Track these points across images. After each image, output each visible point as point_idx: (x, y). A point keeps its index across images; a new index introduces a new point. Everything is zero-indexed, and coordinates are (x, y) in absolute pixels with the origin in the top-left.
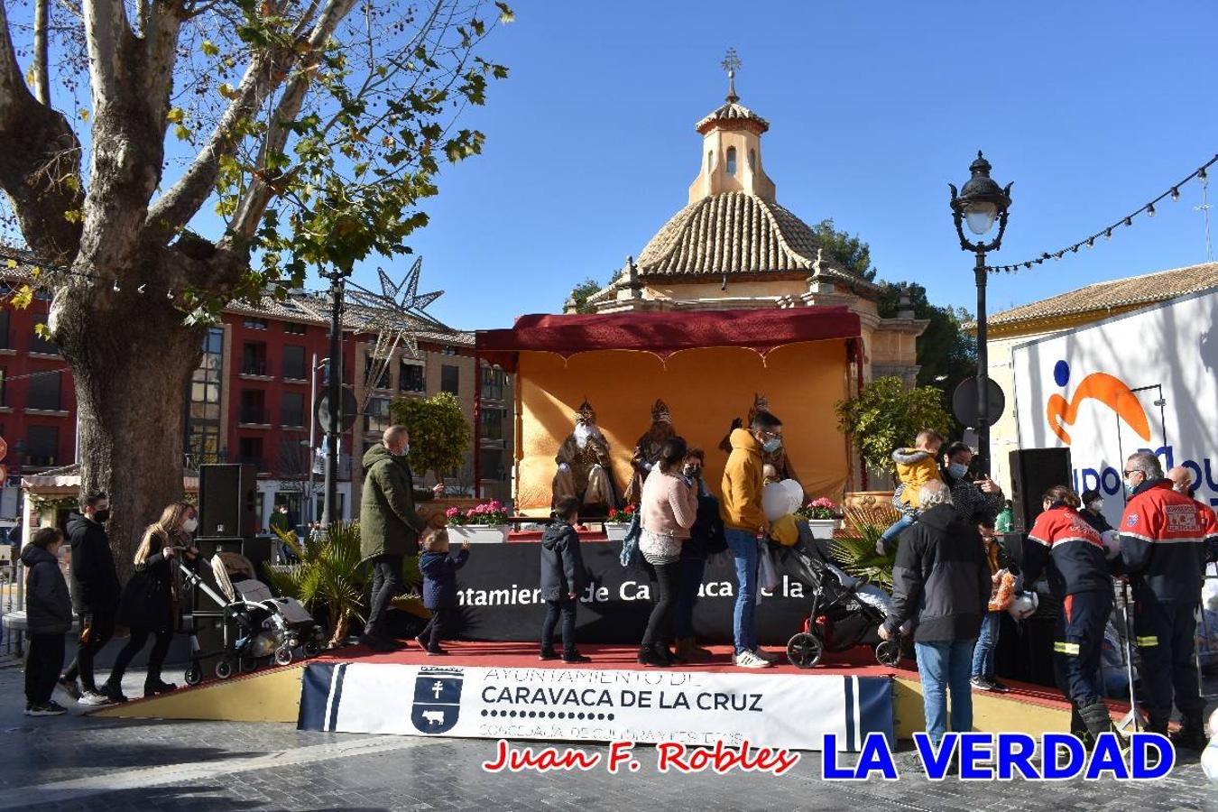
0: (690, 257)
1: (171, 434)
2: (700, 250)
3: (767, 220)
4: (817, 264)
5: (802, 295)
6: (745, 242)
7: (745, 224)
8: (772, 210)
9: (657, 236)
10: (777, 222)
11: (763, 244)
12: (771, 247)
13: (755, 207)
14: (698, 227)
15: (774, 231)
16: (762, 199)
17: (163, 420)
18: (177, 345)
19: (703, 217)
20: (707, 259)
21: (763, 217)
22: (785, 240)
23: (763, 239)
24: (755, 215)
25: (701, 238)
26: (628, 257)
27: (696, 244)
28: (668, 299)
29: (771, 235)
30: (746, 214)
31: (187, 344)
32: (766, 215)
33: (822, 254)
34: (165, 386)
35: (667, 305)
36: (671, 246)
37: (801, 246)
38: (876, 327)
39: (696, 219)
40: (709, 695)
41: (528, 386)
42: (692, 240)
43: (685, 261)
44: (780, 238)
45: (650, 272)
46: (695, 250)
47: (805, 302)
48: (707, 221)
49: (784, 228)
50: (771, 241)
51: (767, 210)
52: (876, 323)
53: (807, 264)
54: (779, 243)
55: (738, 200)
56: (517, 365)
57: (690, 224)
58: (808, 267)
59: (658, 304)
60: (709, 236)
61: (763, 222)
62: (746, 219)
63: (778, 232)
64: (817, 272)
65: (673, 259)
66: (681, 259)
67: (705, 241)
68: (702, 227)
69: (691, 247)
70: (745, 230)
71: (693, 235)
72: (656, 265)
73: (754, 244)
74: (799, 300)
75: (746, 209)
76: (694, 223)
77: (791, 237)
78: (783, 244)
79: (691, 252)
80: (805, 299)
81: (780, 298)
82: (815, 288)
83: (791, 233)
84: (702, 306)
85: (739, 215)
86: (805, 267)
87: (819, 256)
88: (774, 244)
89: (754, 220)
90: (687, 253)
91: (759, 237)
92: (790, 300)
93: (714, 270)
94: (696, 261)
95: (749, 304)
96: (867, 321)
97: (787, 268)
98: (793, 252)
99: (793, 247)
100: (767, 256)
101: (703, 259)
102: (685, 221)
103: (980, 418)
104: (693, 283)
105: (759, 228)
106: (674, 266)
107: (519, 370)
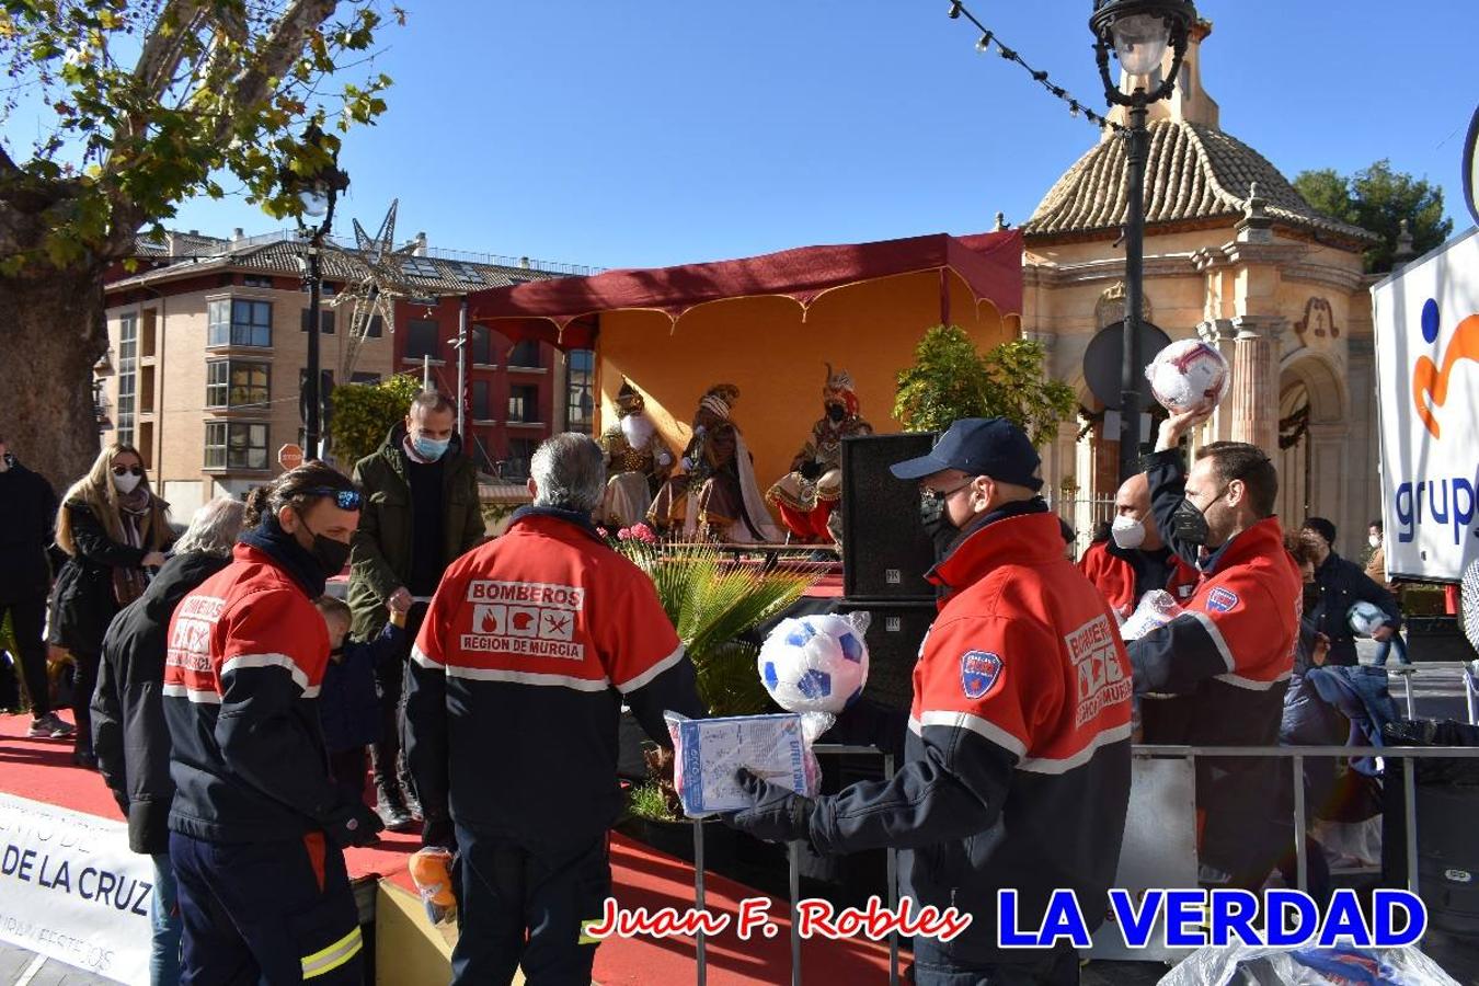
0: (1084, 208)
1: (51, 433)
2: (1097, 199)
3: (1195, 153)
4: (1249, 202)
5: (1223, 248)
6: (1158, 183)
7: (1162, 159)
8: (1203, 139)
9: (1054, 187)
10: (1207, 153)
11: (1183, 184)
12: (1195, 186)
13: (1179, 140)
14: (1100, 171)
15: (1202, 166)
16: (1191, 125)
17: (34, 417)
18: (34, 324)
19: (1109, 156)
20: (1105, 210)
21: (1189, 148)
22: (1217, 176)
23: (1184, 177)
24: (1178, 147)
25: (1102, 183)
26: (997, 214)
27: (1094, 192)
28: (1051, 264)
29: (1197, 171)
30: (1166, 146)
31: (49, 325)
32: (1193, 145)
33: (1257, 189)
34: (30, 375)
35: (1045, 271)
36: (1065, 196)
37: (1241, 183)
38: (1354, 287)
39: (1099, 159)
40: (95, 873)
42: (1090, 187)
43: (1077, 214)
44: (1209, 173)
45: (1027, 231)
46: (1092, 199)
47: (1227, 257)
48: (1112, 161)
49: (1218, 161)
50: (1196, 179)
51: (1196, 139)
52: (1354, 281)
53: (1238, 203)
54: (1207, 182)
55: (1159, 129)
56: (596, 341)
57: (1090, 167)
58: (1239, 209)
59: (1032, 270)
60: (1112, 179)
61: (1188, 155)
62: (1164, 152)
63: (1207, 166)
64: (1249, 213)
65: (1062, 213)
66: (1073, 212)
67: (1105, 187)
68: (1105, 168)
69: (1088, 195)
70: (1161, 167)
71: (1092, 179)
72: (1037, 222)
73: (1170, 186)
74: (1218, 254)
75: (1167, 140)
76: (1096, 165)
77: (1226, 170)
78: (1212, 182)
79: (1086, 201)
80: (1227, 252)
81: (1194, 253)
82: (1243, 237)
83: (1228, 167)
84: (1091, 271)
85: (1155, 150)
86: (1234, 209)
87: (1252, 192)
88: (1199, 183)
89: (1176, 153)
90: (1081, 204)
91: (1179, 175)
92: (1206, 254)
93: (1109, 223)
94: (1089, 214)
95: (1154, 264)
96: (1335, 279)
97: (1211, 212)
98: (1222, 191)
99: (1228, 185)
100: (1187, 199)
101: (1100, 210)
102: (1086, 162)
103: (1123, 392)
104: (1083, 242)
105: (1181, 164)
106: (1060, 222)
107: (599, 346)
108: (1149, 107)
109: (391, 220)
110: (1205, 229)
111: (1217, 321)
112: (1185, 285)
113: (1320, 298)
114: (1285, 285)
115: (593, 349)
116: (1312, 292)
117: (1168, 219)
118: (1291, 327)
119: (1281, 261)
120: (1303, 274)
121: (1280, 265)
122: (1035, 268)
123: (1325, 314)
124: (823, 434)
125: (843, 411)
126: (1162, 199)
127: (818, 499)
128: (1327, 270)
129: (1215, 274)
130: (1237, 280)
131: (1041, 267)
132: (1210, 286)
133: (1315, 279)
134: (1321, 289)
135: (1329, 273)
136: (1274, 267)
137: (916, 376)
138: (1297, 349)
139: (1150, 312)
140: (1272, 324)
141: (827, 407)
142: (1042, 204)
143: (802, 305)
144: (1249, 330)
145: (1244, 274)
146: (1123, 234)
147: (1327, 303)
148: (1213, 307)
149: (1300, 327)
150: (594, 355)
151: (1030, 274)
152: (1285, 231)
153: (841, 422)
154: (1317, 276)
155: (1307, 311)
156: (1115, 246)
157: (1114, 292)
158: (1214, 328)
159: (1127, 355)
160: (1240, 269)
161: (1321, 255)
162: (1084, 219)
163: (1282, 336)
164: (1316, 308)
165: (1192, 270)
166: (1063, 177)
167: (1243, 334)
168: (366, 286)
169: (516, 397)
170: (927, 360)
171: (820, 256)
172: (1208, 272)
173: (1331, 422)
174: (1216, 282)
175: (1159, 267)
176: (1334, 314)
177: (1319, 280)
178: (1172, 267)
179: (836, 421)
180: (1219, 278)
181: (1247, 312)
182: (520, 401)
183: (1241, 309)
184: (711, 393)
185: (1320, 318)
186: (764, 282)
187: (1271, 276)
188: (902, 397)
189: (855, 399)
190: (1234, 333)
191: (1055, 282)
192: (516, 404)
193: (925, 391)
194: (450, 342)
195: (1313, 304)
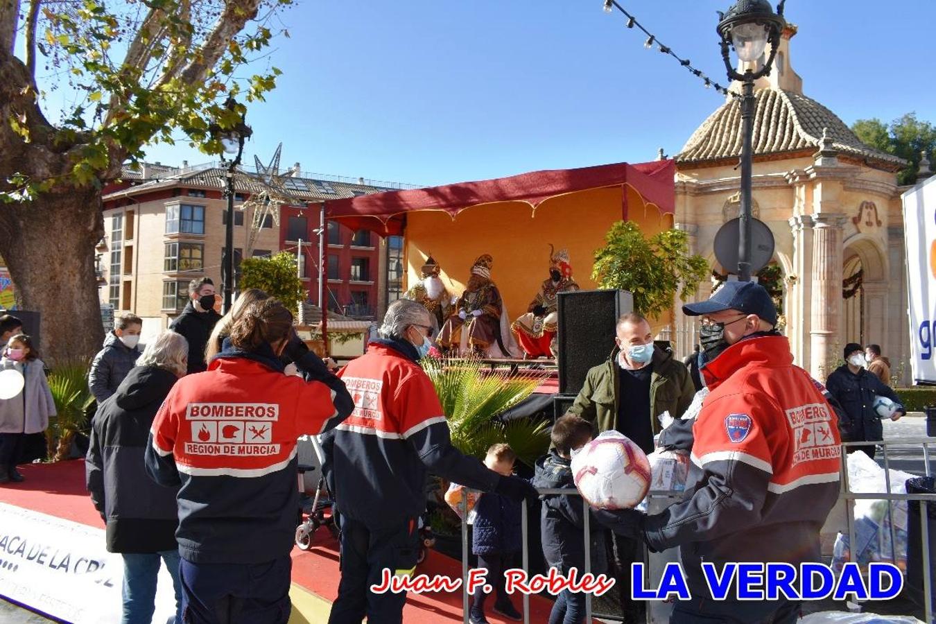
0: (716, 145)
1: (69, 288)
2: (724, 139)
3: (787, 110)
4: (822, 140)
5: (805, 170)
6: (763, 129)
7: (766, 113)
8: (792, 101)
9: (696, 132)
10: (795, 109)
11: (779, 129)
12: (787, 131)
13: (777, 101)
14: (725, 121)
15: (791, 118)
16: (784, 91)
17: (59, 279)
18: (60, 221)
19: (731, 112)
20: (729, 146)
21: (783, 106)
22: (801, 124)
23: (780, 125)
24: (776, 106)
25: (726, 129)
26: (659, 149)
27: (722, 134)
28: (694, 181)
29: (788, 121)
30: (768, 105)
31: (69, 221)
32: (786, 104)
33: (827, 132)
34: (57, 252)
35: (690, 185)
36: (703, 137)
37: (817, 128)
38: (891, 194)
39: (725, 114)
41: (412, 247)
42: (719, 131)
43: (710, 149)
44: (796, 122)
45: (679, 159)
46: (721, 139)
47: (808, 176)
48: (733, 115)
49: (802, 114)
50: (788, 126)
51: (788, 100)
52: (890, 190)
53: (815, 141)
54: (795, 128)
55: (763, 95)
56: (405, 230)
57: (719, 119)
58: (816, 145)
59: (682, 185)
60: (733, 127)
61: (782, 110)
62: (767, 109)
63: (795, 118)
64: (822, 148)
65: (701, 148)
66: (708, 147)
67: (729, 132)
68: (729, 119)
69: (718, 137)
70: (765, 118)
71: (721, 127)
72: (685, 154)
73: (771, 131)
74: (804, 174)
75: (769, 101)
76: (723, 118)
77: (807, 120)
78: (798, 128)
79: (717, 140)
80: (808, 172)
81: (787, 173)
82: (819, 162)
83: (809, 118)
84: (720, 185)
85: (761, 108)
86: (812, 145)
87: (824, 134)
88: (790, 128)
89: (775, 109)
90: (713, 142)
91: (777, 123)
92: (795, 174)
93: (732, 155)
94: (719, 148)
95: (761, 180)
96: (879, 189)
97: (797, 147)
98: (805, 133)
99: (808, 130)
100: (782, 139)
101: (725, 146)
102: (717, 116)
103: (739, 263)
104: (715, 166)
105: (778, 116)
106: (700, 154)
107: (406, 234)
108: (755, 81)
109: (278, 155)
110: (793, 158)
111: (802, 216)
112: (781, 193)
113: (869, 201)
114: (846, 193)
115: (402, 236)
116: (864, 198)
117: (769, 152)
118: (850, 220)
119: (844, 178)
120: (858, 186)
121: (843, 181)
122: (684, 183)
123: (872, 212)
124: (548, 289)
125: (559, 274)
126: (766, 139)
127: (544, 331)
128: (874, 183)
129: (801, 187)
130: (815, 190)
131: (688, 183)
132: (797, 194)
133: (864, 189)
134: (870, 196)
135: (873, 185)
136: (839, 182)
137: (606, 253)
138: (855, 235)
139: (759, 211)
140: (838, 219)
141: (551, 272)
142: (688, 143)
143: (533, 206)
144: (822, 222)
145: (819, 186)
146: (740, 161)
147: (874, 205)
148: (799, 207)
149: (856, 221)
150: (404, 239)
151: (680, 187)
152: (847, 159)
153: (559, 282)
154: (868, 187)
155: (861, 210)
156: (735, 169)
157: (735, 198)
158: (800, 221)
159: (742, 239)
160: (817, 183)
161: (869, 174)
162: (715, 152)
163: (845, 226)
164: (867, 208)
165: (785, 184)
166: (702, 125)
167: (819, 225)
168: (262, 197)
169: (356, 266)
170: (613, 243)
171: (545, 176)
172: (795, 185)
173: (876, 281)
174: (801, 192)
175: (764, 182)
176: (878, 212)
177: (868, 190)
178: (772, 182)
179: (556, 281)
180: (803, 189)
181: (822, 210)
182: (358, 267)
183: (817, 209)
184: (478, 264)
185: (869, 214)
186: (509, 193)
187: (837, 187)
188: (597, 266)
189: (568, 267)
190: (813, 224)
191: (697, 192)
192: (356, 269)
193: (611, 262)
194: (315, 230)
195: (864, 207)
